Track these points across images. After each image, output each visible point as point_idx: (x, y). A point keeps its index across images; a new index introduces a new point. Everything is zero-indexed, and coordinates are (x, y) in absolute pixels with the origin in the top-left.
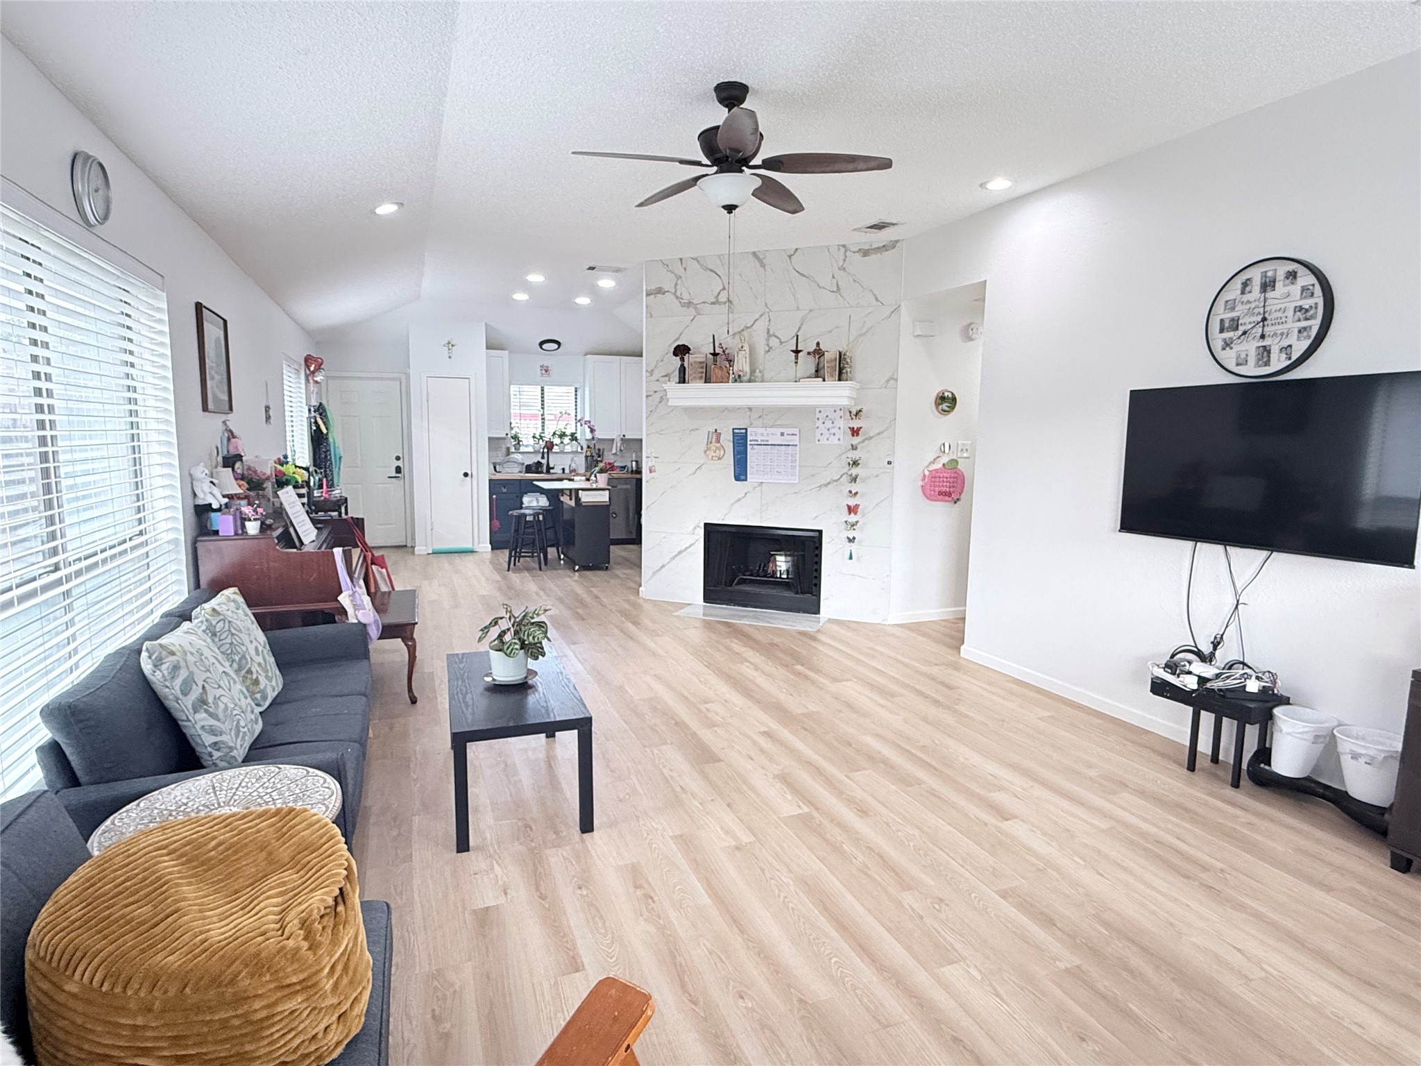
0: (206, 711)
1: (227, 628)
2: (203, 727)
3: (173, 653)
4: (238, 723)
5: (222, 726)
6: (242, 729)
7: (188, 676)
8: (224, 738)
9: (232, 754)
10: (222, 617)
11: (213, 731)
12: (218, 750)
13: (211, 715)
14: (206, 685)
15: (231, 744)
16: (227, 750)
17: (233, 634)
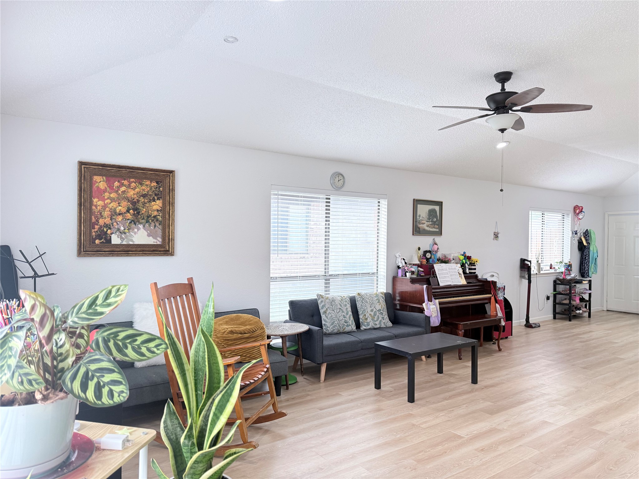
0: (325, 315)
1: (361, 300)
2: (323, 319)
3: (323, 298)
4: (334, 322)
5: (328, 320)
6: (334, 324)
7: (324, 305)
8: (327, 324)
9: (328, 329)
10: (361, 296)
11: (325, 321)
12: (325, 326)
13: (326, 316)
14: (328, 308)
15: (328, 326)
16: (327, 327)
17: (363, 302)
